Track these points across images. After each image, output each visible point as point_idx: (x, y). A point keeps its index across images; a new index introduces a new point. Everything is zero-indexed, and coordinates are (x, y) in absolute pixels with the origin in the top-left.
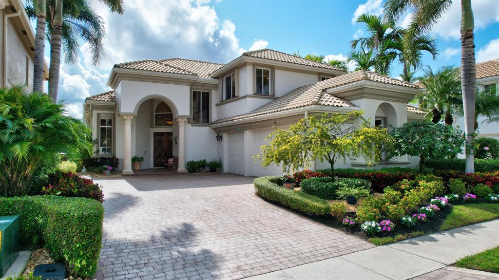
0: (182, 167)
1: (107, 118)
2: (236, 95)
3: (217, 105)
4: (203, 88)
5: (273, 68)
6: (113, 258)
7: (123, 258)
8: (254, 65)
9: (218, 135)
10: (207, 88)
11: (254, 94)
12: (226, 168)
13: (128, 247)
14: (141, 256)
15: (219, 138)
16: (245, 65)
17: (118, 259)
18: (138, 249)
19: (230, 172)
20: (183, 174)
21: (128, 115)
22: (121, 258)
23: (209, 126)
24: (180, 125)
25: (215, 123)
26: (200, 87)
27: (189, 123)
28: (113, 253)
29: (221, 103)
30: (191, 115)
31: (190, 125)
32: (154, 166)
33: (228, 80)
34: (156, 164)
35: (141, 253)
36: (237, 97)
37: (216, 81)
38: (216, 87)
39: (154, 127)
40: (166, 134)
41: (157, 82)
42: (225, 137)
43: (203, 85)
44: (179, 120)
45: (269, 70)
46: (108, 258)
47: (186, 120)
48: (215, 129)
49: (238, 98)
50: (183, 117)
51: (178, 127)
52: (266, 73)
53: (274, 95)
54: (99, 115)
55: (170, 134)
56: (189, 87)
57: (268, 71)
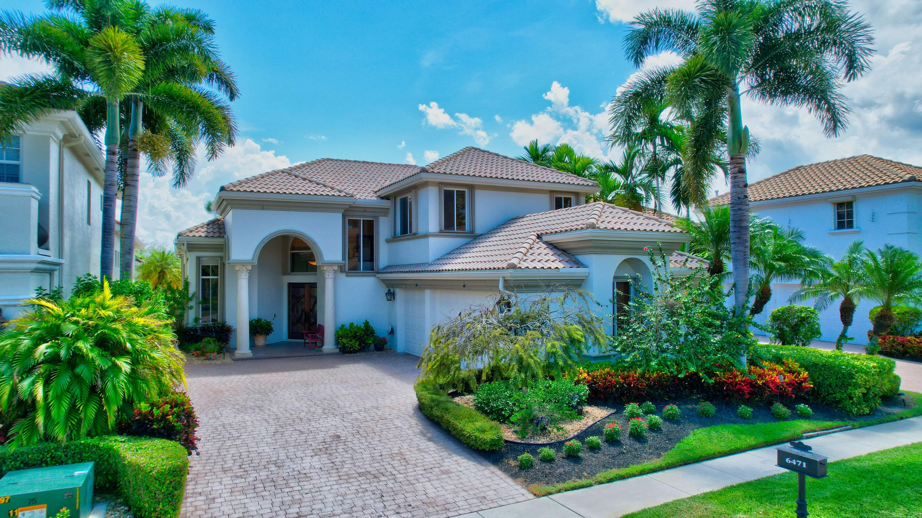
0: (329, 344)
1: (211, 264)
2: (414, 231)
3: (388, 241)
4: (365, 214)
5: (472, 188)
6: (202, 510)
7: (214, 510)
8: (441, 184)
9: (389, 290)
10: (371, 214)
11: (441, 231)
12: (401, 345)
13: (223, 495)
14: (235, 507)
15: (391, 296)
16: (425, 184)
17: (208, 511)
18: (234, 498)
19: (407, 352)
20: (330, 355)
21: (243, 263)
22: (211, 511)
23: (375, 276)
24: (326, 276)
25: (383, 273)
26: (361, 214)
27: (341, 272)
28: (203, 503)
29: (393, 239)
30: (344, 259)
31: (344, 274)
32: (290, 337)
33: (405, 204)
34: (292, 334)
35: (236, 502)
36: (415, 234)
37: (386, 204)
38: (384, 212)
39: (289, 274)
40: (306, 286)
41: (289, 210)
42: (400, 294)
43: (365, 209)
44: (325, 268)
45: (466, 190)
46: (196, 510)
47: (336, 268)
48: (385, 282)
49: (416, 236)
50: (331, 264)
51: (324, 279)
52: (461, 195)
53: (472, 232)
54: (199, 259)
55: (313, 286)
56: (340, 216)
57: (464, 192)
